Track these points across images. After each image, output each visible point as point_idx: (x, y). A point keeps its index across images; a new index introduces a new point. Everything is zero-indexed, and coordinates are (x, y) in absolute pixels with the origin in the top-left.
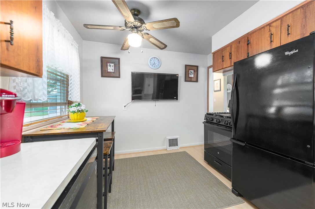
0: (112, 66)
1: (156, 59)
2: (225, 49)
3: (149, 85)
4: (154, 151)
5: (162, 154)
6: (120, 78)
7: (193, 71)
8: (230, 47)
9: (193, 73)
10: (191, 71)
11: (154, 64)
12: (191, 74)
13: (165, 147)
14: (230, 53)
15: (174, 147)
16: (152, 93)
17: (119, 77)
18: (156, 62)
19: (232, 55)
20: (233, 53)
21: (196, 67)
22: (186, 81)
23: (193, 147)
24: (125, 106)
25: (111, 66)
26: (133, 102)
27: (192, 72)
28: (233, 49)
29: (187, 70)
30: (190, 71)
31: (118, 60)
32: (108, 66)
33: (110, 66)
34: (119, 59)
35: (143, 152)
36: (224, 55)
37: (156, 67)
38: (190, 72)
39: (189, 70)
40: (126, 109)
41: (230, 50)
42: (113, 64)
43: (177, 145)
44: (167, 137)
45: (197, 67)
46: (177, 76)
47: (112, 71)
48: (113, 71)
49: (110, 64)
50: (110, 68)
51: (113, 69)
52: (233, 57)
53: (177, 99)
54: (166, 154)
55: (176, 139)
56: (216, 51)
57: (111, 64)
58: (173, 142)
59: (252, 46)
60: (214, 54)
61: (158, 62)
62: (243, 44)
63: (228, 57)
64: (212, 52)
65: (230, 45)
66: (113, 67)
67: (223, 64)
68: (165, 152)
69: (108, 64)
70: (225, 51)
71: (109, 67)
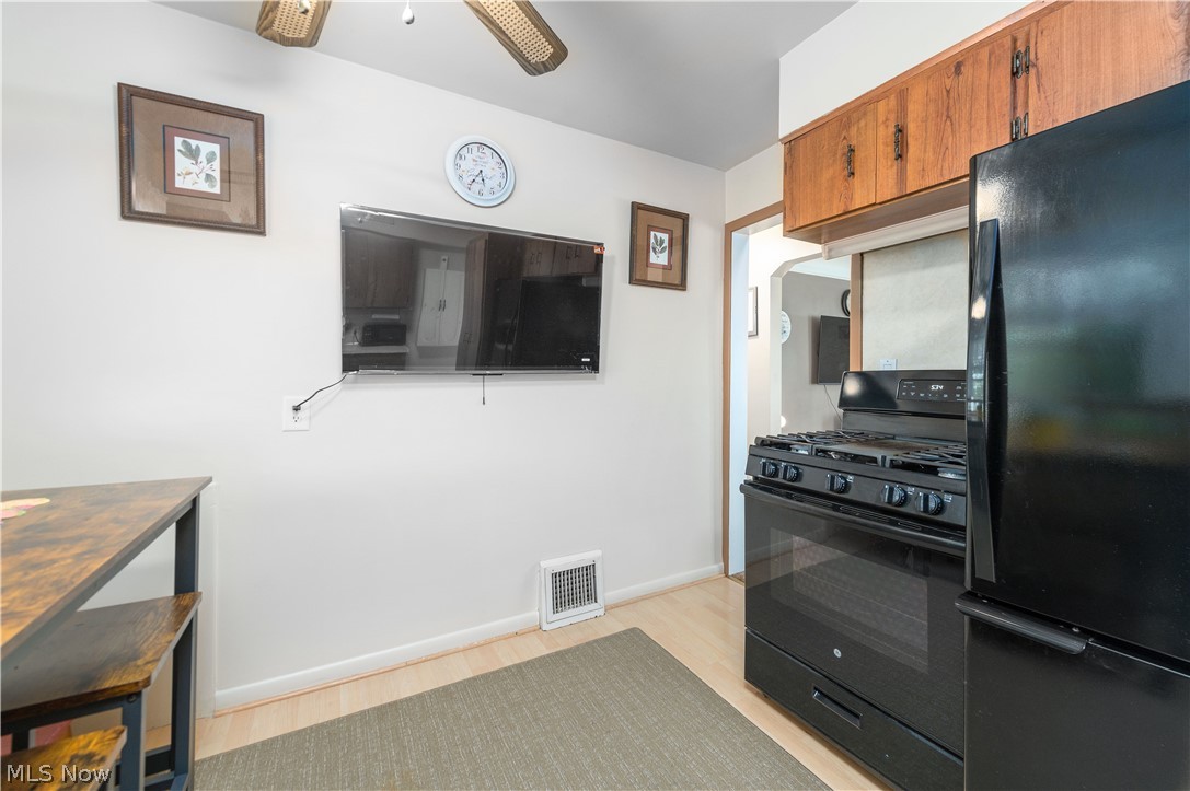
0: (210, 159)
1: (487, 150)
2: (865, 114)
3: (442, 306)
4: (471, 648)
5: (518, 667)
6: (262, 233)
7: (665, 237)
8: (893, 97)
9: (666, 244)
10: (659, 235)
11: (479, 180)
12: (659, 249)
13: (531, 616)
14: (900, 130)
15: (581, 609)
16: (456, 342)
17: (258, 228)
18: (491, 167)
19: (911, 141)
20: (912, 129)
21: (679, 221)
22: (633, 280)
23: (663, 594)
24: (297, 409)
25: (202, 158)
26: (355, 382)
27: (662, 242)
28: (915, 109)
29: (642, 227)
30: (652, 233)
31: (251, 124)
32: (177, 154)
33: (193, 154)
34: (257, 121)
35: (407, 665)
36: (854, 143)
37: (487, 196)
38: (652, 240)
39: (650, 228)
40: (302, 425)
41: (892, 117)
42: (216, 148)
43: (591, 596)
44: (544, 564)
45: (684, 218)
46: (597, 250)
47: (203, 187)
48: (217, 190)
49: (194, 143)
50: (195, 169)
51: (217, 175)
52: (913, 151)
53: (594, 366)
54: (543, 658)
55: (589, 570)
56: (802, 128)
57: (202, 144)
58: (573, 587)
59: (1044, 80)
60: (792, 143)
61: (499, 172)
62: (985, 76)
63: (886, 150)
64: (781, 136)
65: (898, 90)
66: (217, 164)
67: (847, 188)
68: (537, 649)
69: (178, 141)
70: (862, 123)
71: (181, 163)
